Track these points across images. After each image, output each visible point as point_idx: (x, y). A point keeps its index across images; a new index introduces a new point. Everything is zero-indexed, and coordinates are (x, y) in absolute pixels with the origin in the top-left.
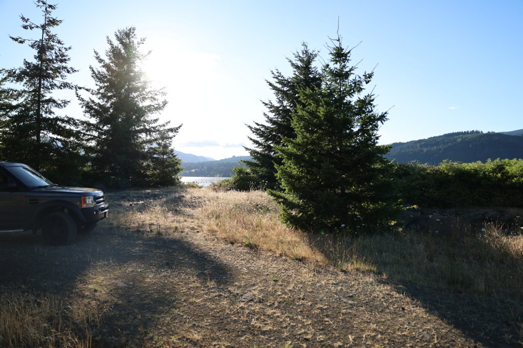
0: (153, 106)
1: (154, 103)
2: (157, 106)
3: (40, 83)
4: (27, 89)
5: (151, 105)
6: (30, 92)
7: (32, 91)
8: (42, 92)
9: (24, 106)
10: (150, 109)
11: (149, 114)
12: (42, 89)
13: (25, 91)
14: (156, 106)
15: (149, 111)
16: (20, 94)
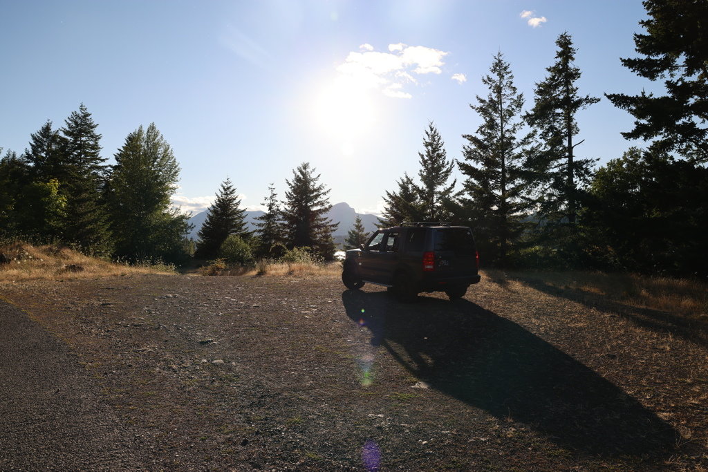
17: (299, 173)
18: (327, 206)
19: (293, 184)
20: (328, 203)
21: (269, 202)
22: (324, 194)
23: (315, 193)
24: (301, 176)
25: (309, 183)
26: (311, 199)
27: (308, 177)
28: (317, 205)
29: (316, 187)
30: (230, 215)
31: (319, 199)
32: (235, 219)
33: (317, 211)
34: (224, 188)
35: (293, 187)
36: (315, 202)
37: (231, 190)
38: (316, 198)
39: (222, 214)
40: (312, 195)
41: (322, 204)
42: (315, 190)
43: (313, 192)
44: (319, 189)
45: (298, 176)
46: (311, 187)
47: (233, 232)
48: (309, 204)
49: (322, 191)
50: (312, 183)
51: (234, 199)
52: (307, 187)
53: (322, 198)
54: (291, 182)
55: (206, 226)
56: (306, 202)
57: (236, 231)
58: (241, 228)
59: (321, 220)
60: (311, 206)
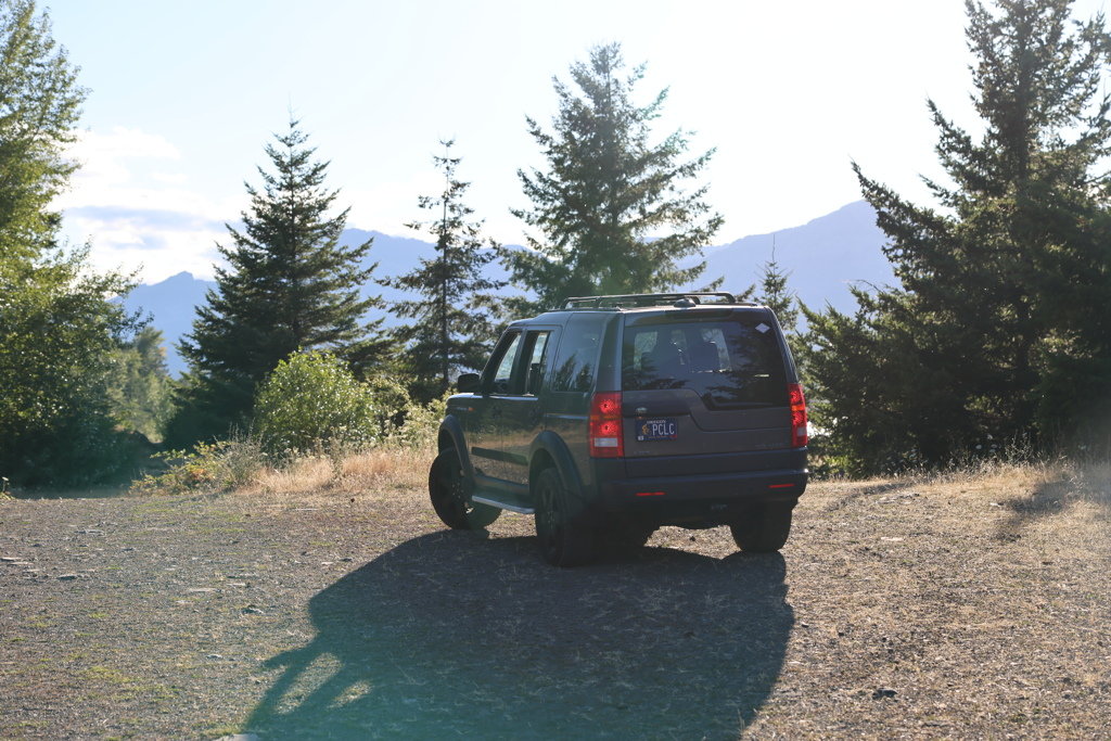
0: (683, 236)
1: (684, 230)
2: (693, 234)
3: (444, 288)
4: (426, 299)
5: (675, 236)
6: (430, 304)
7: (435, 302)
8: (448, 302)
9: (425, 327)
10: (673, 245)
11: (673, 259)
12: (447, 297)
13: (423, 304)
14: (689, 235)
15: (673, 251)
16: (417, 309)
17: (577, 92)
18: (700, 221)
19: (559, 140)
20: (706, 208)
21: (438, 213)
22: (689, 170)
23: (650, 171)
24: (588, 103)
25: (623, 127)
26: (633, 197)
27: (619, 106)
28: (657, 216)
29: (651, 145)
30: (306, 271)
31: (666, 195)
32: (326, 286)
33: (661, 244)
34: (280, 164)
35: (559, 149)
36: (651, 208)
37: (307, 168)
38: (655, 192)
39: (275, 267)
40: (635, 180)
41: (681, 215)
42: (649, 158)
43: (637, 166)
44: (664, 153)
45: (577, 103)
46: (631, 148)
47: (321, 338)
48: (624, 219)
49: (677, 161)
50: (633, 130)
51: (322, 206)
52: (613, 149)
53: (678, 190)
54: (547, 130)
55: (210, 318)
56: (615, 210)
57: (330, 337)
58: (349, 324)
59: (677, 279)
60: (635, 224)
